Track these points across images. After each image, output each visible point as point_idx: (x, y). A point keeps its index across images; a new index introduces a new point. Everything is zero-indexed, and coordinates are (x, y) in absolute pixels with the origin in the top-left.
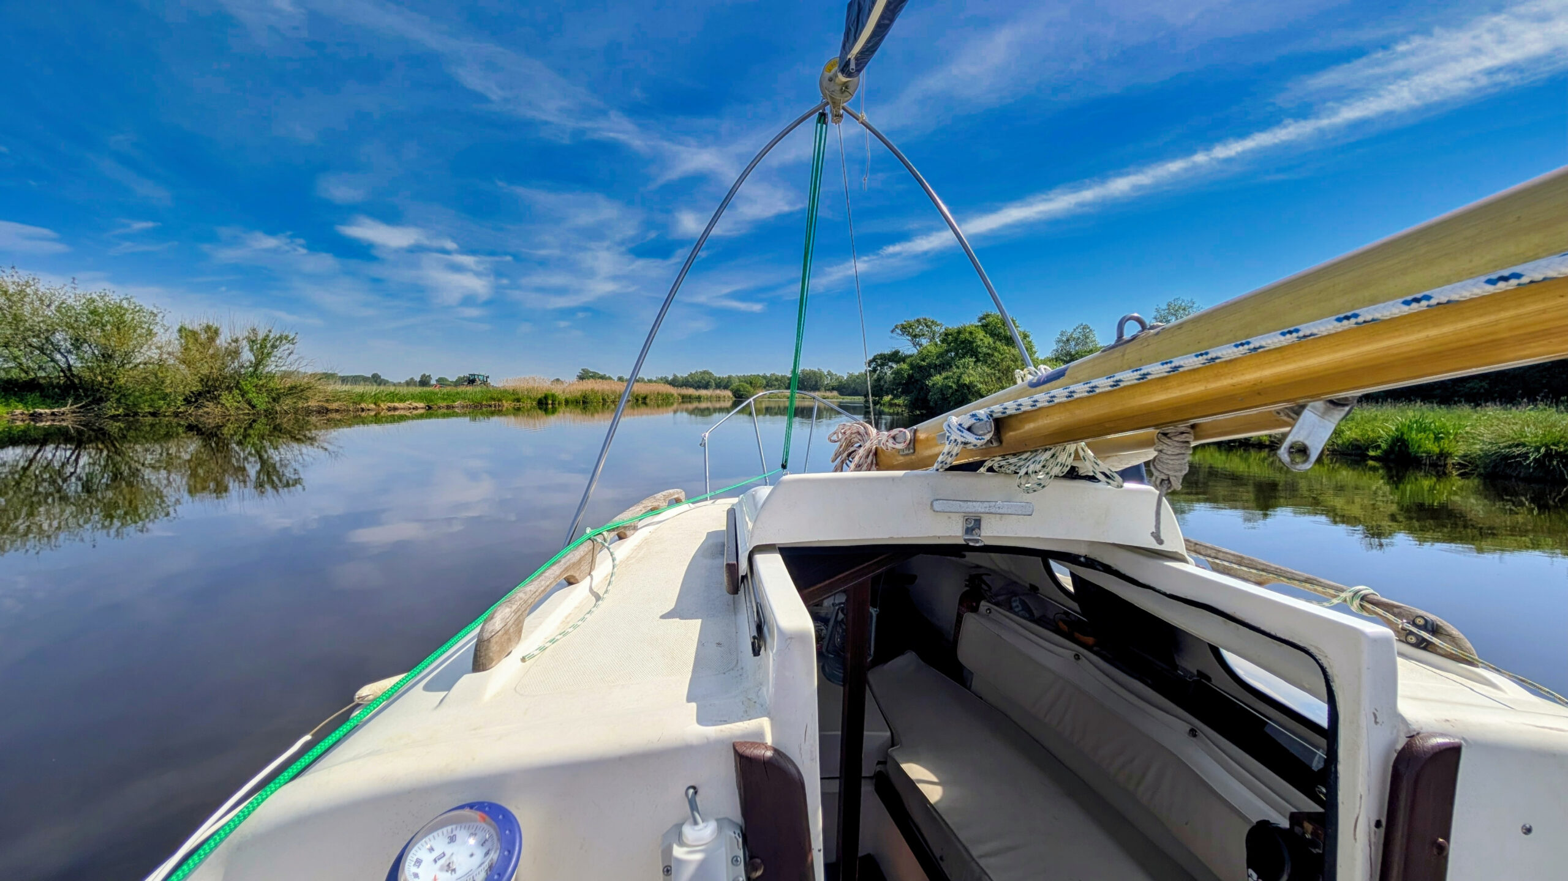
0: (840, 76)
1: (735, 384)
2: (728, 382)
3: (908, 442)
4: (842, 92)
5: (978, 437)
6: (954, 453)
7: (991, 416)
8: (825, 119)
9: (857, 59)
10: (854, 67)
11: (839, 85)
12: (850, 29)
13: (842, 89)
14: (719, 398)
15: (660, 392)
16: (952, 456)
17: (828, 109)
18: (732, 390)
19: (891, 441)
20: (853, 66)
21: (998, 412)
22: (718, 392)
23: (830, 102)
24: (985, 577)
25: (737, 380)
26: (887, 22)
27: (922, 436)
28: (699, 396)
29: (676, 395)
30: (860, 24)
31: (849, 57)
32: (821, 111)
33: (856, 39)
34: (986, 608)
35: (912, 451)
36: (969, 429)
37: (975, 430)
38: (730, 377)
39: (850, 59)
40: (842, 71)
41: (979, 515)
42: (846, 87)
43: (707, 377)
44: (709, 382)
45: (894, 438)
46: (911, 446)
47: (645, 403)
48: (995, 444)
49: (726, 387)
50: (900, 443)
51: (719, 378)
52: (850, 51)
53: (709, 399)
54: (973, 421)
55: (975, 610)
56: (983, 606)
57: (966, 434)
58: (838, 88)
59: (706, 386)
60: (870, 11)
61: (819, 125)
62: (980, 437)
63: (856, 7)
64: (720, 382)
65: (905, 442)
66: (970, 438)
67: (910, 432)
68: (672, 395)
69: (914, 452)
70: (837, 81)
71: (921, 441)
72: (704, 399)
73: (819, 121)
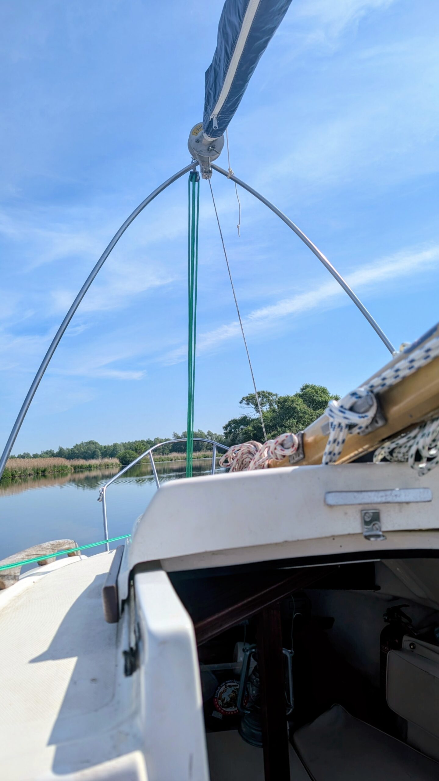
0: (205, 135)
1: (122, 452)
2: (114, 450)
3: (296, 446)
4: (209, 151)
5: (360, 415)
6: (340, 440)
7: (372, 392)
8: (196, 177)
9: (218, 119)
10: (217, 126)
11: (205, 145)
12: (210, 93)
13: (209, 148)
14: (107, 466)
15: (56, 465)
16: (338, 443)
17: (198, 169)
18: (119, 458)
19: (279, 448)
20: (215, 124)
21: (378, 386)
22: (106, 460)
23: (200, 162)
24: (403, 609)
25: (123, 448)
26: (241, 82)
27: (309, 439)
28: (89, 465)
29: (69, 466)
30: (218, 88)
31: (211, 117)
32: (192, 170)
33: (215, 101)
34: (410, 642)
35: (301, 456)
36: (352, 409)
37: (356, 409)
38: (115, 445)
39: (212, 119)
40: (207, 131)
41: (378, 507)
42: (213, 147)
43: (92, 447)
44: (95, 452)
45: (282, 445)
46: (301, 450)
47: (44, 476)
48: (380, 423)
49: (112, 455)
50: (288, 448)
51: (105, 447)
52: (212, 113)
53: (99, 467)
54: (354, 399)
55: (398, 647)
56: (406, 641)
57: (349, 414)
58: (205, 148)
59: (93, 456)
60: (225, 74)
61: (191, 183)
62: (363, 415)
63: (213, 73)
64: (106, 451)
65: (293, 446)
66: (354, 418)
67: (298, 436)
68: (66, 467)
69: (304, 457)
70: (204, 141)
71: (310, 444)
72: (94, 467)
73: (191, 179)
